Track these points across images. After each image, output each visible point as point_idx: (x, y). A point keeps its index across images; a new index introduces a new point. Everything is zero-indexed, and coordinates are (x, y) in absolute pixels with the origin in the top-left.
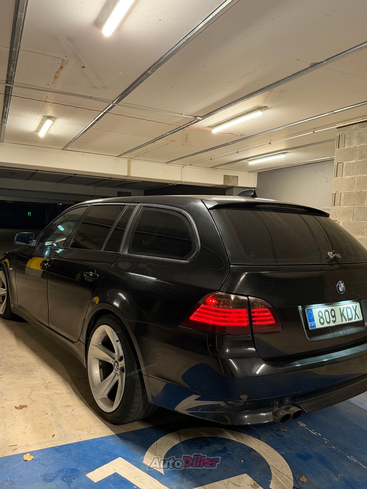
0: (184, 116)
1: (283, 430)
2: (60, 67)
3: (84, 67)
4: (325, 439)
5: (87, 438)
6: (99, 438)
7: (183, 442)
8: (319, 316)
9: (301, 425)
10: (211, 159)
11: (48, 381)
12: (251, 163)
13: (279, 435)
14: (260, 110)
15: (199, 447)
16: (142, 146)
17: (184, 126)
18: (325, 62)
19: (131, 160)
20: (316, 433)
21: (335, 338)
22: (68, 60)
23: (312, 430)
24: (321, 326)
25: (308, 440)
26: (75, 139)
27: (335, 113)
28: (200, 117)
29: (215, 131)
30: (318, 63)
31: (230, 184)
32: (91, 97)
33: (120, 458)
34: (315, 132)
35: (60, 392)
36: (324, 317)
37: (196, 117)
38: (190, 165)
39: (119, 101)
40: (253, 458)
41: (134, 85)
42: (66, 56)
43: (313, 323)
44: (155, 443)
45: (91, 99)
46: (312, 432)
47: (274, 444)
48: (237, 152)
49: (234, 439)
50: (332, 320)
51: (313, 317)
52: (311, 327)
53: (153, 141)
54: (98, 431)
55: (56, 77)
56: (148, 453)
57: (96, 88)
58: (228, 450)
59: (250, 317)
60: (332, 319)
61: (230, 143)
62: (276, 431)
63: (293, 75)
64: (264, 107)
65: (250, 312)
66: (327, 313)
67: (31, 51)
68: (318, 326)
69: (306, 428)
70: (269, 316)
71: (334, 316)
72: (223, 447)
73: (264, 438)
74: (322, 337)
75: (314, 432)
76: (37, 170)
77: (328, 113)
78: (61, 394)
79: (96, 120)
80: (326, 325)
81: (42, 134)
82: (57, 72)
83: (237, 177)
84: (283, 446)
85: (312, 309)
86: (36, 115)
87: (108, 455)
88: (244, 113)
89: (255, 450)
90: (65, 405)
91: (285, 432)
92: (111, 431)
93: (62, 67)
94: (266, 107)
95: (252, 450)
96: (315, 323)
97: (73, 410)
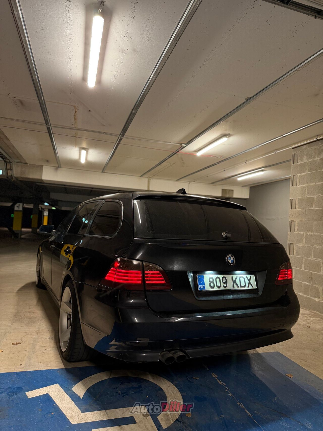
0: (172, 144)
1: (196, 378)
2: (75, 112)
3: (90, 111)
4: (227, 388)
5: (43, 368)
6: (51, 370)
7: (110, 379)
8: (209, 281)
9: (214, 376)
10: (207, 177)
11: (42, 329)
12: (239, 179)
13: (189, 381)
14: (225, 137)
15: (121, 383)
16: (153, 168)
17: (176, 152)
18: (255, 96)
19: (150, 178)
20: (222, 383)
21: (224, 300)
22: (78, 107)
23: (220, 381)
24: (211, 289)
25: (212, 388)
26: (107, 164)
27: (285, 136)
28: (184, 144)
29: (199, 154)
30: (251, 98)
31: (227, 196)
32: (104, 132)
33: (57, 384)
34: (276, 152)
35: (44, 337)
36: (215, 282)
37: (181, 144)
38: (194, 182)
39: (123, 135)
40: (157, 395)
41: (128, 122)
42: (76, 104)
43: (203, 286)
44: (90, 377)
45: (104, 134)
46: (219, 382)
47: (181, 388)
48: (224, 171)
49: (152, 380)
50: (223, 286)
51: (204, 281)
52: (200, 289)
53: (160, 164)
54: (54, 365)
55: (75, 119)
56: (79, 384)
57: (105, 126)
58: (142, 387)
59: (144, 277)
60: (222, 284)
61: (216, 164)
62: (190, 378)
63: (237, 108)
64: (228, 134)
65: (143, 274)
66: (218, 280)
67: (52, 102)
68: (208, 288)
69: (216, 378)
70: (161, 277)
71: (226, 283)
72: (139, 385)
73: (176, 382)
74: (211, 298)
75: (221, 382)
76: (93, 188)
77: (280, 136)
78: (44, 339)
79: (114, 150)
80: (216, 288)
81: (83, 161)
82: (74, 115)
83: (233, 190)
84: (188, 389)
85: (203, 275)
86: (74, 147)
87: (49, 381)
88: (214, 140)
89: (164, 390)
90: (42, 345)
91: (196, 380)
92: (63, 366)
93: (76, 112)
94: (230, 134)
95: (161, 389)
96: (205, 286)
97: (46, 349)
